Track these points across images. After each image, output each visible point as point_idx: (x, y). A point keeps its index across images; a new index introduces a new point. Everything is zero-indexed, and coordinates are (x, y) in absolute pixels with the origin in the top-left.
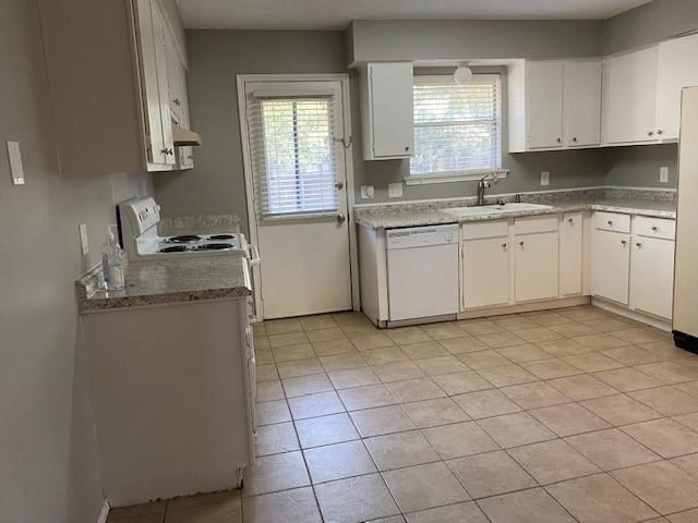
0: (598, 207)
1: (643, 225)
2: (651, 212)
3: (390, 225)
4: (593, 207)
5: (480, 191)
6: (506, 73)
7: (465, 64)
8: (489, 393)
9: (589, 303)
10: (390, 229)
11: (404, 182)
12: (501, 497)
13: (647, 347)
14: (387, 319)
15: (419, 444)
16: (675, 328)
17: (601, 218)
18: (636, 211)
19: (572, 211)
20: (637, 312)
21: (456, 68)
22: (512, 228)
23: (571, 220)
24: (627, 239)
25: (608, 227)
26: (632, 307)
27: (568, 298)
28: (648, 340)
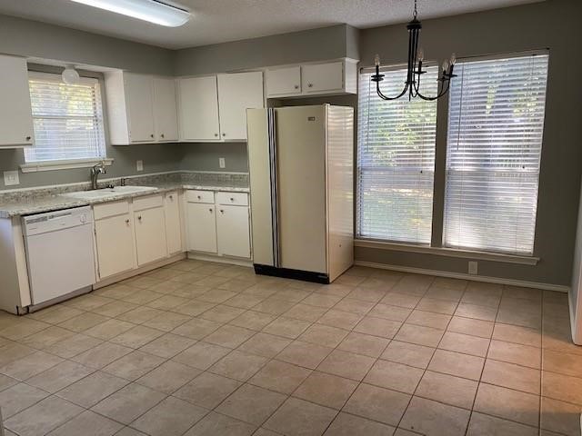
0: (189, 187)
1: (223, 198)
2: (229, 189)
3: (27, 211)
4: (185, 187)
5: (92, 177)
6: (104, 79)
7: (72, 67)
8: (164, 337)
9: (187, 257)
10: (27, 215)
11: (20, 169)
12: (228, 399)
13: (240, 278)
14: (29, 304)
15: (142, 392)
16: (256, 262)
17: (192, 195)
18: (218, 188)
19: (171, 191)
20: (224, 257)
21: (64, 68)
22: (131, 206)
23: (171, 197)
24: (212, 207)
25: (197, 200)
26: (220, 255)
27: (173, 256)
28: (239, 274)
